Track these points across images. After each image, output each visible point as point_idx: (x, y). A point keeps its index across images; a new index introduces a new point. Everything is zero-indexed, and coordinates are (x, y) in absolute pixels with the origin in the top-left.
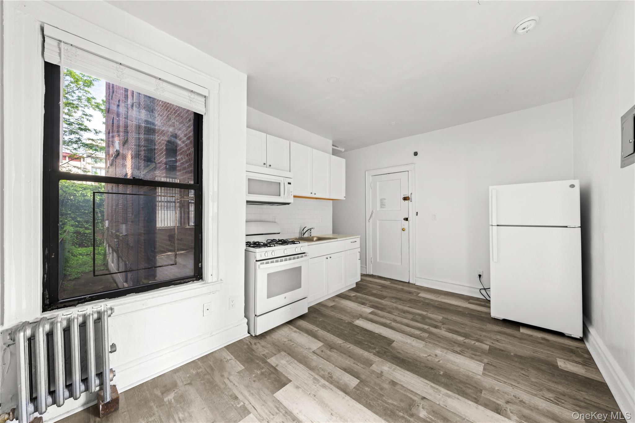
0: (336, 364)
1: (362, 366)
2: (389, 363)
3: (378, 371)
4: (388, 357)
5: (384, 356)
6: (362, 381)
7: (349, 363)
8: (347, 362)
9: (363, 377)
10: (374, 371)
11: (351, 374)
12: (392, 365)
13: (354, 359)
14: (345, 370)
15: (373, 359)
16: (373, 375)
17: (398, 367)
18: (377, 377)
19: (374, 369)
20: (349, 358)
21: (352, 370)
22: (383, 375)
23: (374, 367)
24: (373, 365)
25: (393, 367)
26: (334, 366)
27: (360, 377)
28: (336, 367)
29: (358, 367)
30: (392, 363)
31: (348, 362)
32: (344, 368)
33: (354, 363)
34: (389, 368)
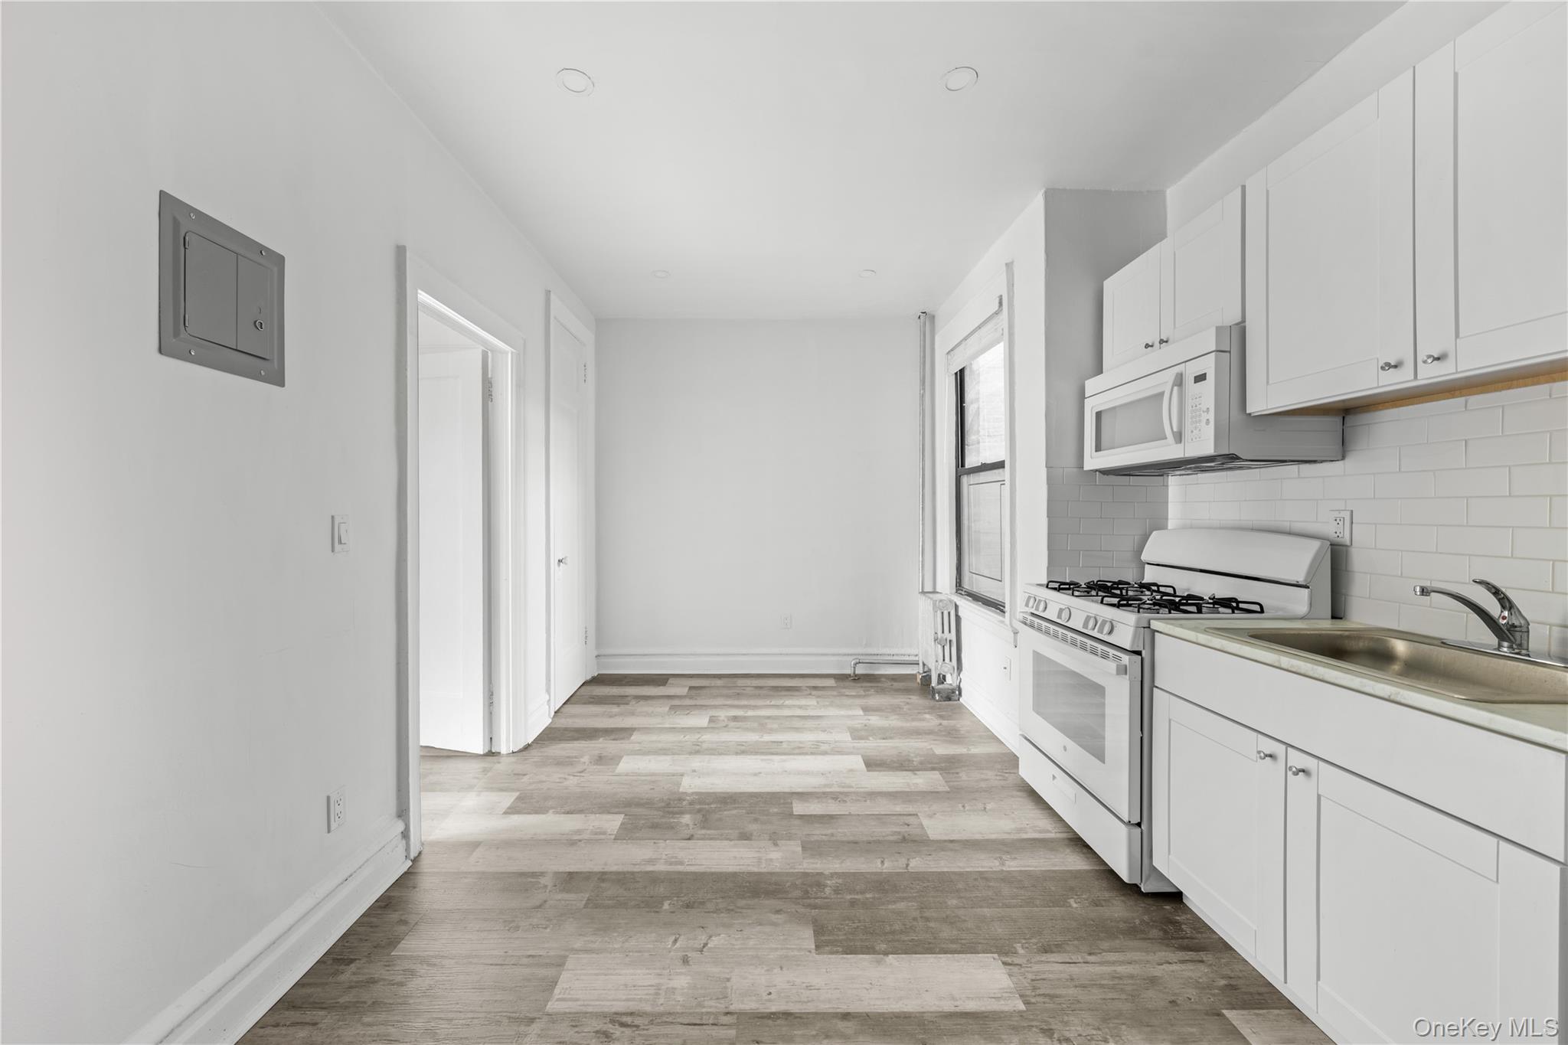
0: (855, 818)
1: (816, 838)
2: (778, 870)
3: (783, 842)
5: (800, 881)
6: (791, 815)
7: (841, 830)
8: (846, 830)
9: (796, 822)
10: (790, 840)
11: (817, 815)
12: (770, 870)
13: (842, 842)
15: (813, 863)
16: (785, 832)
17: (756, 870)
18: (775, 833)
19: (792, 842)
20: (851, 838)
22: (770, 840)
23: (797, 847)
24: (800, 849)
25: (764, 866)
26: (854, 812)
27: (799, 819)
28: (847, 813)
29: (819, 832)
30: (771, 874)
31: (843, 832)
32: (837, 818)
33: (832, 835)
34: (771, 860)
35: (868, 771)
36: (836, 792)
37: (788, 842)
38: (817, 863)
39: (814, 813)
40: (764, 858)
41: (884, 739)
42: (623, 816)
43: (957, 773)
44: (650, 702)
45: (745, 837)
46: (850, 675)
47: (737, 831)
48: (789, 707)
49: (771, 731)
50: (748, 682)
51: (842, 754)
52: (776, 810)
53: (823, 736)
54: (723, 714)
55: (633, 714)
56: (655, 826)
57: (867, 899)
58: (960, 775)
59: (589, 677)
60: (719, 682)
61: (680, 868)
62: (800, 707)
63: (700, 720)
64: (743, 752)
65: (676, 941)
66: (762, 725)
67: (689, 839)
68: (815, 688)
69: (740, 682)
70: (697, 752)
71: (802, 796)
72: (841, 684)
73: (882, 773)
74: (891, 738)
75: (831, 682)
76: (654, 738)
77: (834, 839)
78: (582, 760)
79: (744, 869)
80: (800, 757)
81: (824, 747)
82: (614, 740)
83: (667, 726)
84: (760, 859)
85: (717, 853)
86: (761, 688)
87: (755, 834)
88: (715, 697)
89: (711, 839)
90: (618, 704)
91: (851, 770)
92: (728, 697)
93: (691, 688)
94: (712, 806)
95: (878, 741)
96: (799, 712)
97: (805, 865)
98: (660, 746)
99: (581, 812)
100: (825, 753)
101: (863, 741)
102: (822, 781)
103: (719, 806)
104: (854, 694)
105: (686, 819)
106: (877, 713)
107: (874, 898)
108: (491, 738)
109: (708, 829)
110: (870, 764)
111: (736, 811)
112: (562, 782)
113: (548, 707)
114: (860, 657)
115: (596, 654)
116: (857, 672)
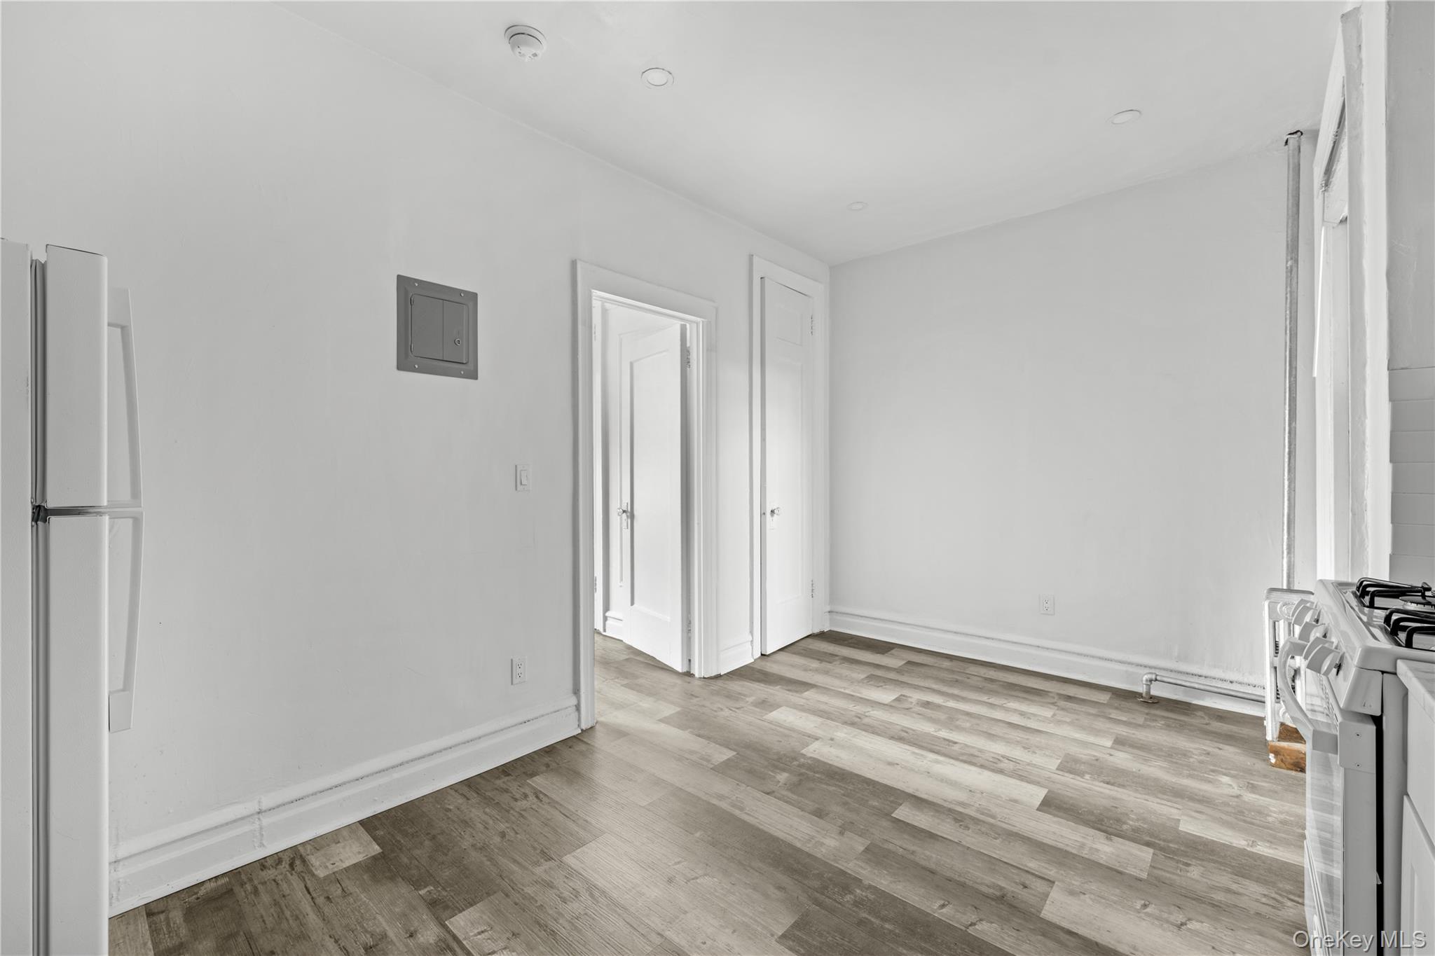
0: (959, 848)
1: (891, 847)
2: (819, 856)
3: (851, 835)
5: (830, 875)
6: (888, 815)
7: (928, 853)
8: (934, 856)
9: (885, 823)
10: (860, 836)
11: (914, 827)
12: (811, 852)
13: (916, 865)
14: (932, 836)
15: (861, 868)
16: (862, 827)
17: (799, 845)
18: (853, 823)
19: (860, 840)
20: (933, 866)
21: (914, 837)
22: (840, 827)
23: (859, 845)
24: (862, 848)
25: (809, 845)
26: (964, 843)
27: (892, 822)
28: (956, 841)
29: (899, 843)
30: (809, 855)
31: (929, 855)
32: (938, 840)
33: (913, 853)
34: (822, 844)
35: (1038, 810)
36: (967, 815)
37: (856, 837)
38: (865, 869)
39: (916, 824)
40: (817, 839)
41: (1108, 783)
42: (735, 753)
43: (1188, 865)
44: (854, 666)
45: (819, 814)
46: (1140, 695)
47: (817, 806)
48: (1007, 710)
49: (959, 729)
50: (983, 671)
51: (1022, 780)
52: (876, 804)
53: (1018, 753)
54: (916, 696)
55: (827, 673)
56: (751, 772)
57: (882, 928)
58: (1191, 868)
59: (816, 631)
60: (946, 664)
61: (737, 812)
62: (1022, 714)
63: (886, 695)
64: (901, 739)
65: (679, 863)
66: (951, 719)
67: (768, 794)
68: (1069, 698)
69: (973, 669)
70: (853, 724)
71: (919, 802)
72: (1116, 703)
73: (1056, 819)
74: (1123, 786)
75: (1104, 698)
76: (824, 698)
77: (912, 857)
78: (747, 699)
79: (789, 839)
80: (966, 766)
81: (1005, 765)
82: (789, 690)
83: (847, 691)
84: (813, 837)
85: (779, 815)
86: (992, 681)
87: (831, 815)
88: (927, 677)
89: (787, 802)
90: (821, 661)
91: (1016, 801)
92: (943, 681)
93: (909, 663)
94: (817, 775)
95: (1097, 783)
96: (1015, 719)
97: (851, 865)
98: (823, 707)
99: (708, 738)
100: (1001, 772)
101: (1071, 776)
102: (962, 796)
103: (823, 777)
104: (1124, 719)
105: (783, 777)
106: (1130, 750)
107: (890, 931)
108: (690, 660)
109: (793, 793)
110: (1050, 804)
111: (834, 788)
112: (715, 711)
113: (751, 647)
114: (1162, 673)
115: (828, 609)
116: (1153, 692)
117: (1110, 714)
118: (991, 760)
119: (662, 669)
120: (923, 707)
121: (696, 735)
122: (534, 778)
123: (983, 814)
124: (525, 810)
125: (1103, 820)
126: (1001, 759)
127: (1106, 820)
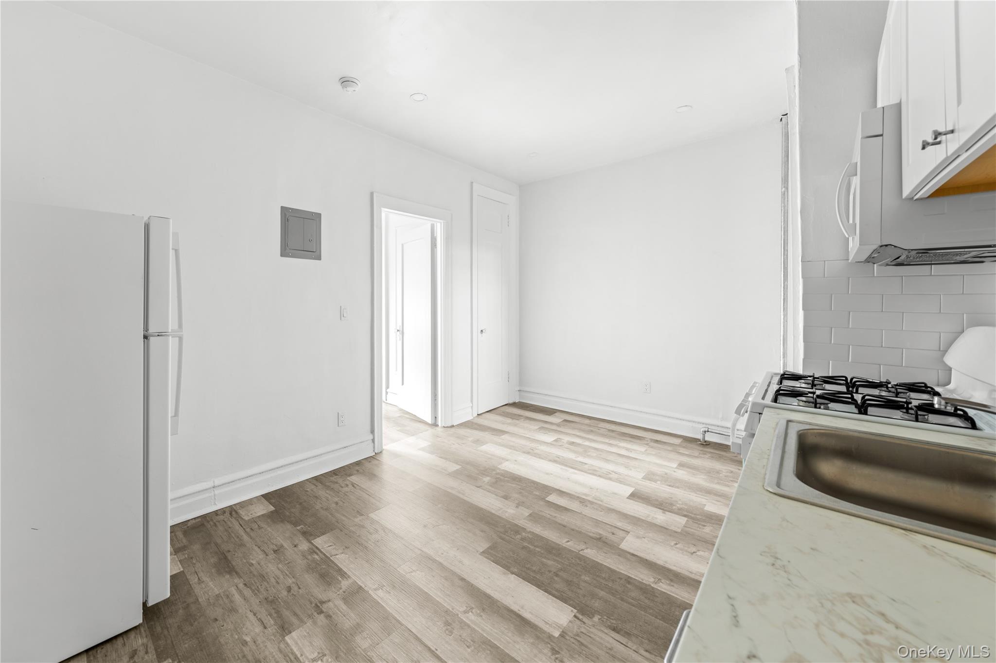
0: (581, 516)
1: (543, 514)
2: (504, 517)
3: (522, 508)
4: (503, 524)
5: (509, 526)
6: (543, 499)
7: (563, 517)
8: (567, 519)
9: (542, 503)
10: (527, 508)
11: (558, 505)
12: (500, 515)
13: (556, 522)
14: (566, 509)
15: (526, 523)
16: (529, 504)
18: (524, 502)
19: (527, 510)
20: (565, 524)
21: (556, 509)
22: (517, 504)
23: (527, 513)
24: (527, 514)
25: (500, 512)
26: (583, 513)
27: (545, 502)
28: (580, 512)
29: (548, 512)
30: (498, 516)
32: (569, 511)
33: (555, 517)
34: (506, 512)
35: (627, 498)
36: (587, 500)
37: (525, 509)
38: (528, 524)
39: (558, 504)
41: (670, 486)
42: (460, 467)
43: (704, 526)
44: (532, 422)
45: (506, 497)
46: (699, 440)
47: (505, 494)
48: (619, 447)
49: (589, 456)
50: (608, 426)
51: (621, 484)
52: (537, 493)
53: (621, 470)
54: (566, 439)
55: (516, 425)
56: (469, 476)
57: (535, 550)
58: (706, 528)
59: (511, 402)
60: (587, 421)
61: (461, 496)
62: (627, 449)
63: (549, 438)
64: (555, 461)
65: (430, 518)
66: (586, 451)
67: (478, 487)
68: (657, 441)
69: (602, 425)
70: (528, 453)
71: (561, 493)
72: (685, 444)
73: (636, 503)
74: (678, 487)
75: (678, 441)
76: (514, 439)
77: (554, 519)
78: (469, 439)
79: (488, 509)
80: (591, 476)
81: (613, 476)
82: (492, 434)
83: (527, 436)
84: (501, 509)
85: (485, 498)
86: (613, 431)
87: (512, 498)
88: (574, 429)
89: (488, 491)
90: (513, 419)
91: (615, 494)
92: (583, 431)
93: (565, 421)
94: (506, 479)
95: (663, 486)
96: (623, 452)
97: (521, 522)
98: (512, 444)
99: (446, 459)
100: (610, 479)
101: (649, 482)
102: (586, 491)
103: (510, 480)
104: (687, 453)
105: (487, 479)
106: (687, 469)
107: (539, 552)
108: (436, 417)
109: (492, 487)
110: (634, 496)
111: (515, 485)
112: (451, 445)
113: (471, 410)
114: (713, 427)
115: (518, 389)
116: (706, 439)
117: (679, 450)
118: (605, 473)
119: (420, 422)
120: (570, 445)
121: (439, 457)
122: (351, 477)
123: (596, 499)
124: (347, 492)
125: (663, 504)
126: (611, 472)
127: (664, 504)
